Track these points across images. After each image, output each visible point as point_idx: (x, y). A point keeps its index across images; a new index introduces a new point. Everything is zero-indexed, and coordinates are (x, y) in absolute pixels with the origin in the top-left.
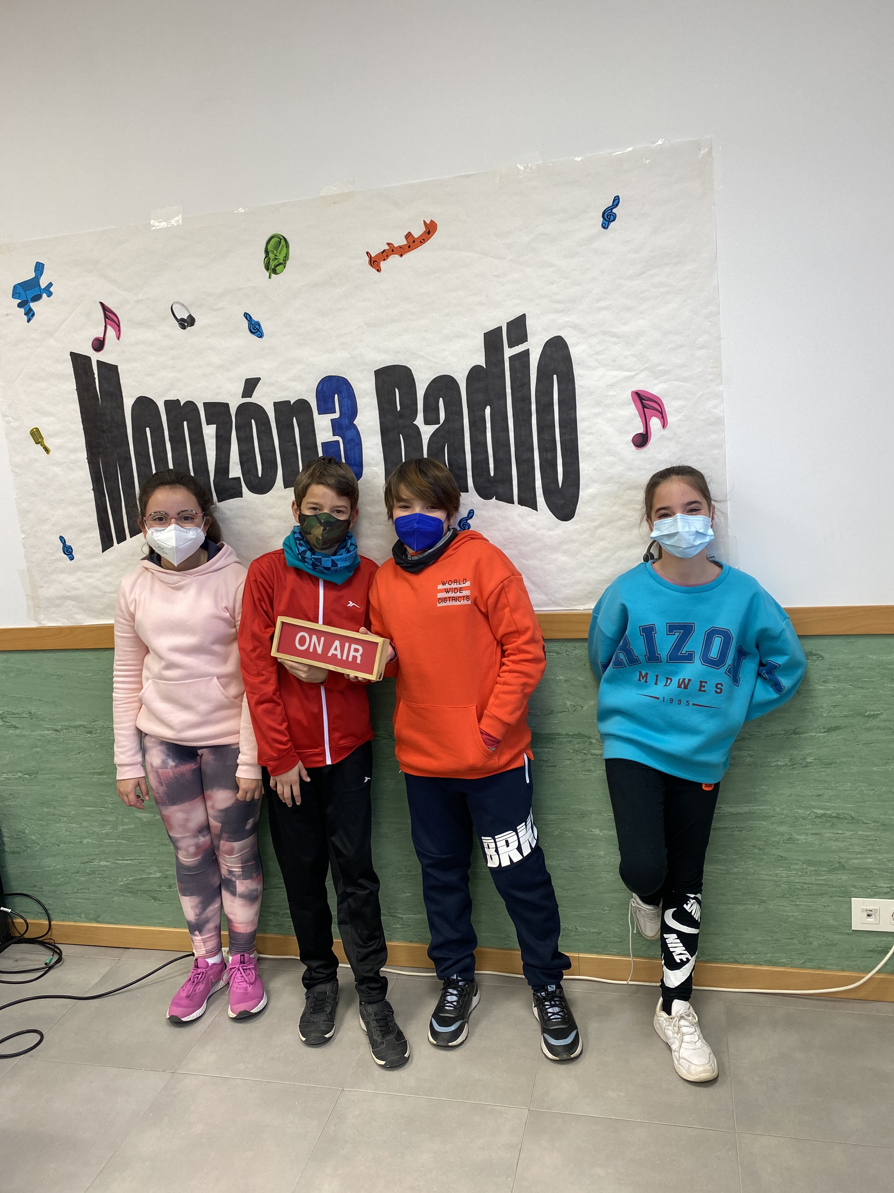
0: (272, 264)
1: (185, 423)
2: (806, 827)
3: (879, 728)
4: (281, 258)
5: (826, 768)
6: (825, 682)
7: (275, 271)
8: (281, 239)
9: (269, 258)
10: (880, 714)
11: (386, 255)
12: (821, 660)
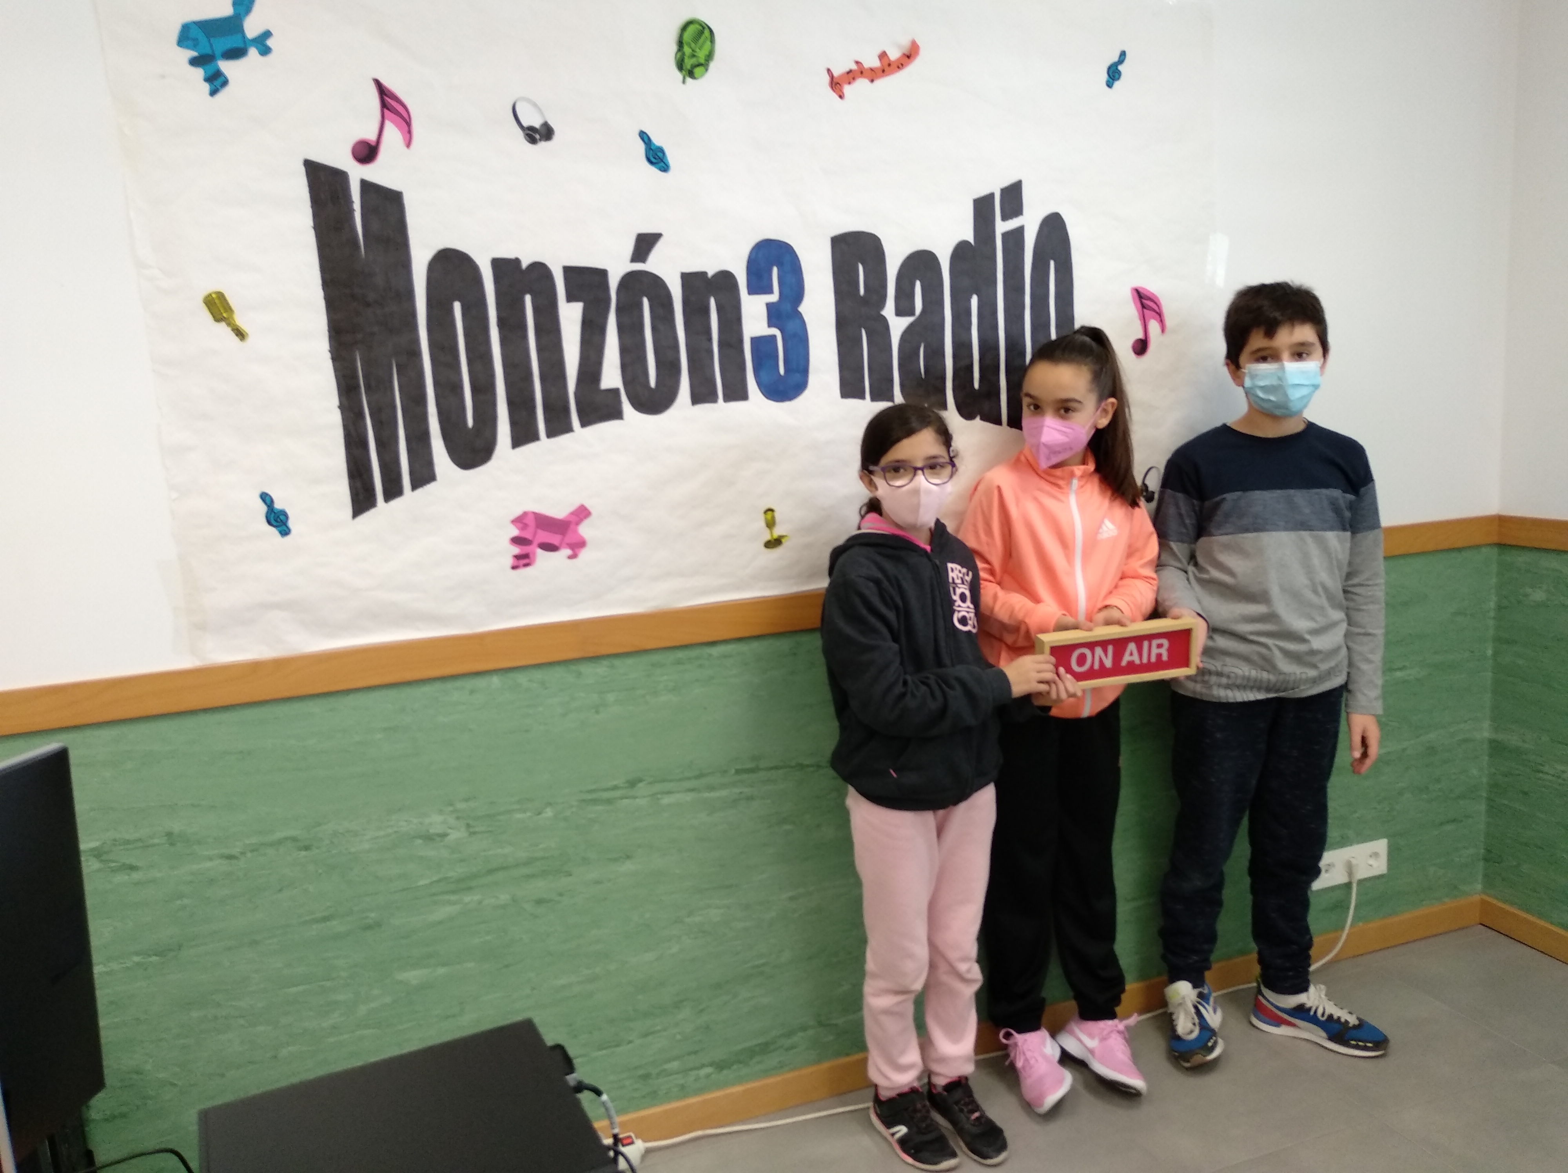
0: (688, 63)
1: (528, 299)
4: (702, 55)
7: (691, 74)
8: (704, 28)
9: (684, 54)
11: (853, 76)
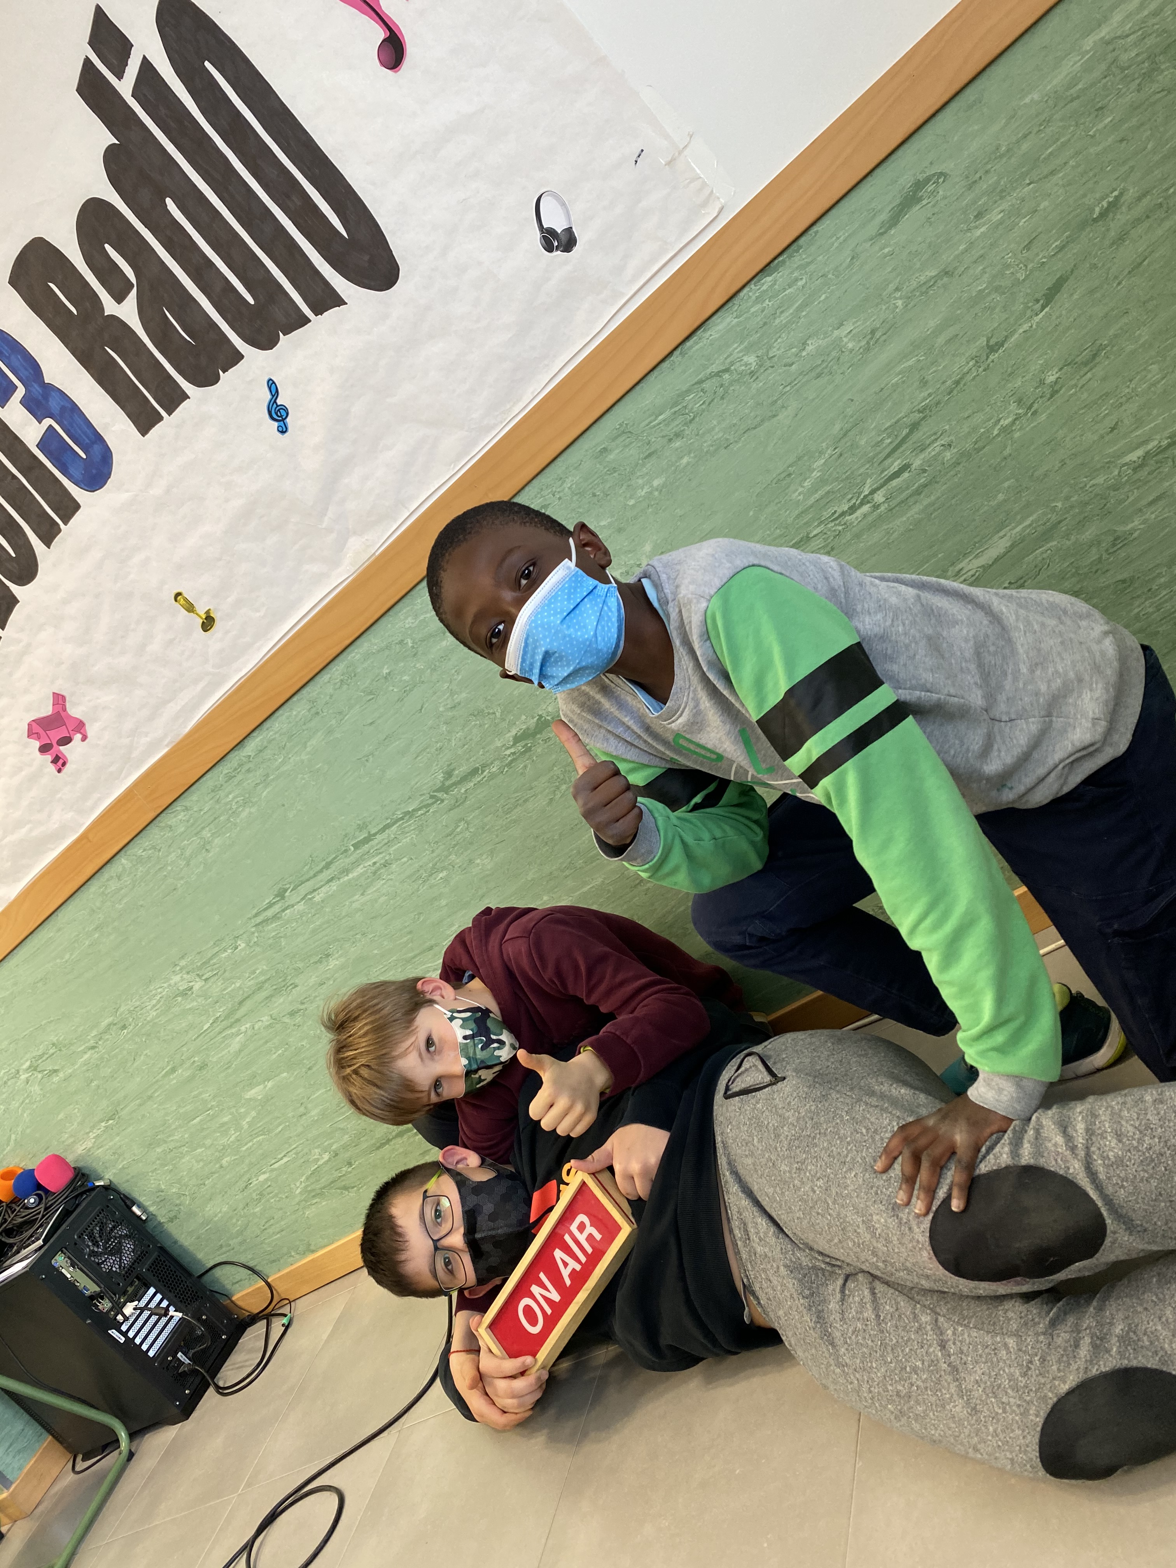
2: (1130, 500)
3: (1137, 222)
5: (1091, 369)
6: (979, 215)
10: (1121, 194)
12: (944, 181)
